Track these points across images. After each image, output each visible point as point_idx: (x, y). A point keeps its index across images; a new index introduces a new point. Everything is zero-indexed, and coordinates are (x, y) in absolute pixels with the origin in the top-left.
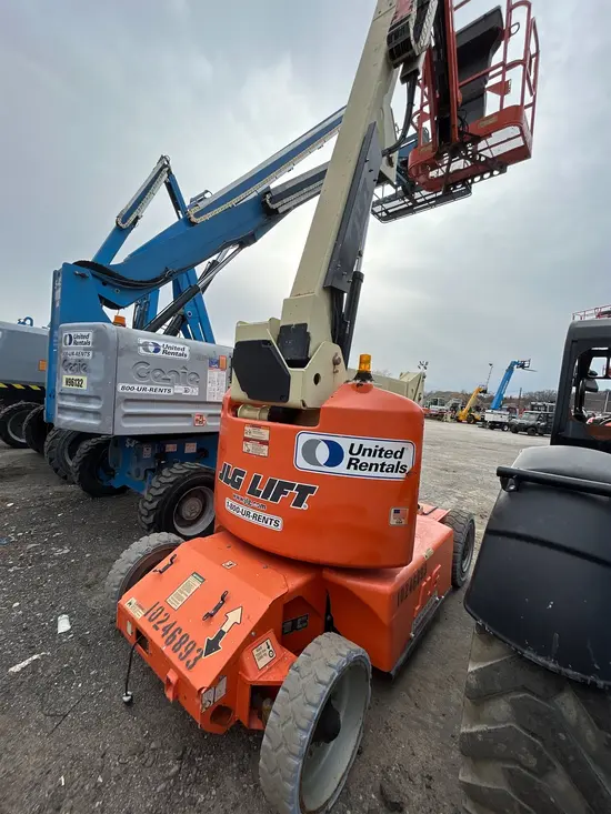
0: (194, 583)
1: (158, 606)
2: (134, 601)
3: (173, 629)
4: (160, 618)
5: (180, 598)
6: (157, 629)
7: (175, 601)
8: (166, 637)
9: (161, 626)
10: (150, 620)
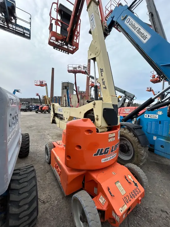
0: (119, 184)
1: (124, 199)
2: (120, 209)
3: (131, 195)
4: (128, 199)
5: (122, 191)
6: (131, 200)
7: (123, 192)
8: (133, 198)
9: (130, 199)
10: (128, 202)
